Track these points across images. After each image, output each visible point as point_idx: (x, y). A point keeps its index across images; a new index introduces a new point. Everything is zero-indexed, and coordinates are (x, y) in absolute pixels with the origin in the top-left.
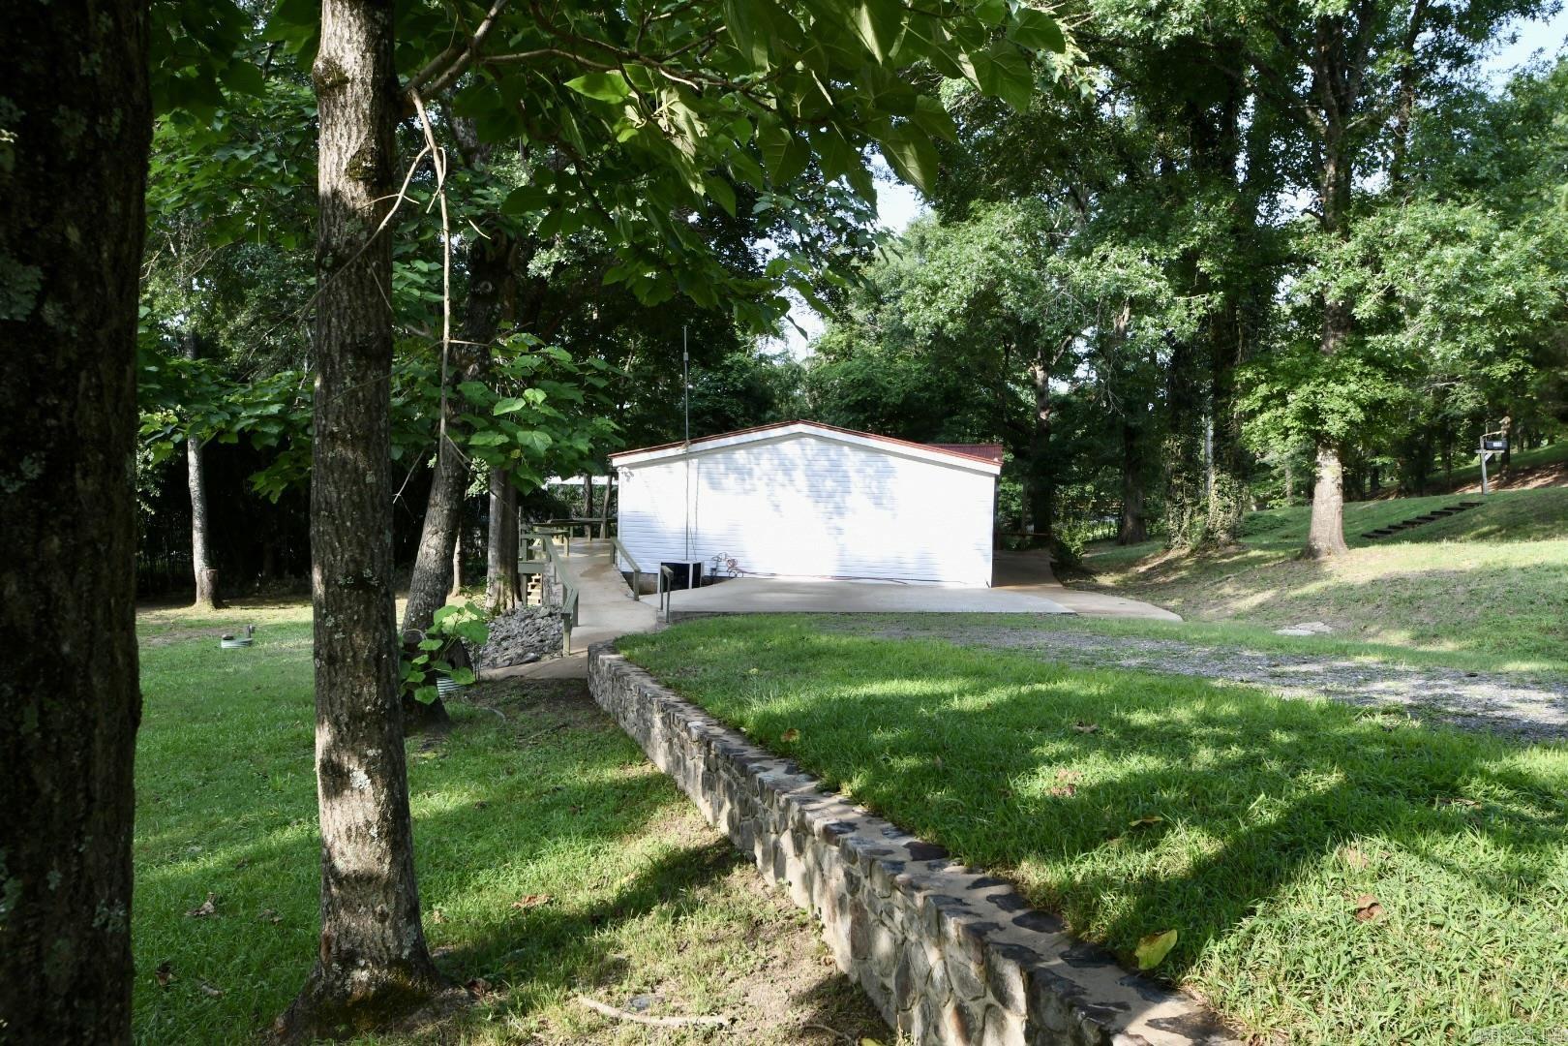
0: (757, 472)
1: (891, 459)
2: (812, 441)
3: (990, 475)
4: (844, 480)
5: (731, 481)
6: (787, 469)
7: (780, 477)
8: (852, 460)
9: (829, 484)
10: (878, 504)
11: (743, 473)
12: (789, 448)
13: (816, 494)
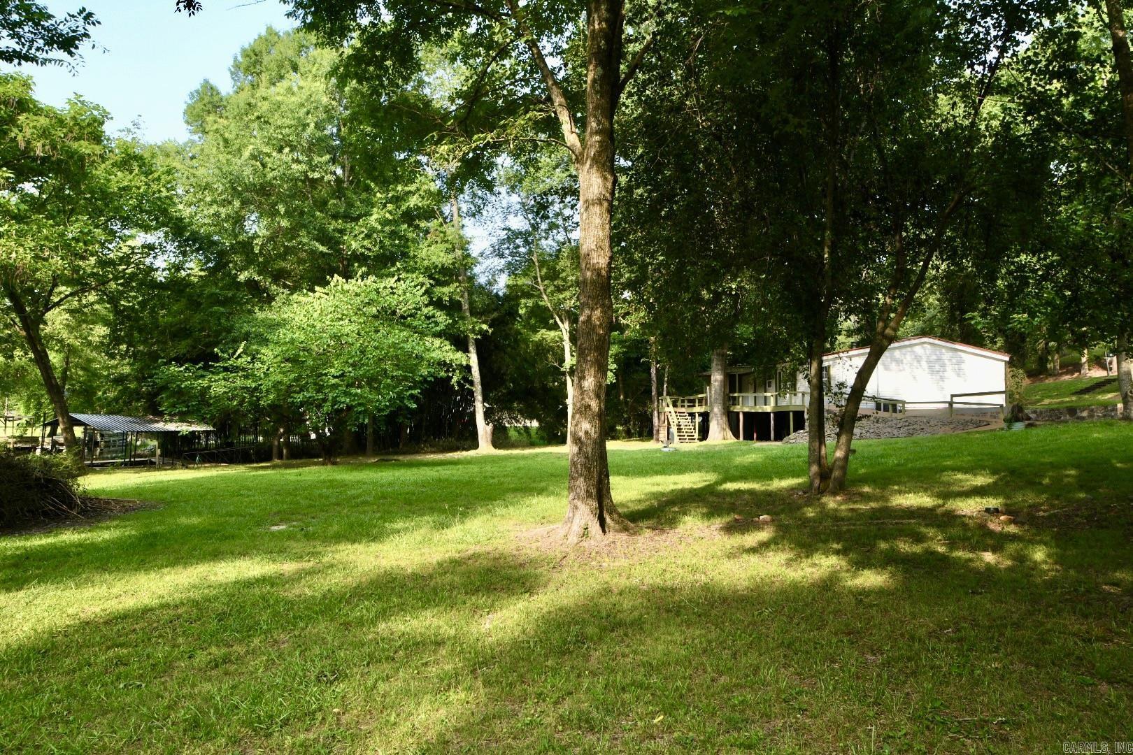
0: (905, 361)
1: (963, 355)
2: (929, 346)
3: (1002, 361)
4: (943, 365)
5: (893, 366)
6: (918, 359)
7: (915, 363)
8: (946, 355)
9: (937, 367)
10: (958, 375)
11: (899, 362)
12: (918, 349)
13: (932, 371)
